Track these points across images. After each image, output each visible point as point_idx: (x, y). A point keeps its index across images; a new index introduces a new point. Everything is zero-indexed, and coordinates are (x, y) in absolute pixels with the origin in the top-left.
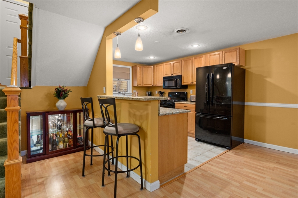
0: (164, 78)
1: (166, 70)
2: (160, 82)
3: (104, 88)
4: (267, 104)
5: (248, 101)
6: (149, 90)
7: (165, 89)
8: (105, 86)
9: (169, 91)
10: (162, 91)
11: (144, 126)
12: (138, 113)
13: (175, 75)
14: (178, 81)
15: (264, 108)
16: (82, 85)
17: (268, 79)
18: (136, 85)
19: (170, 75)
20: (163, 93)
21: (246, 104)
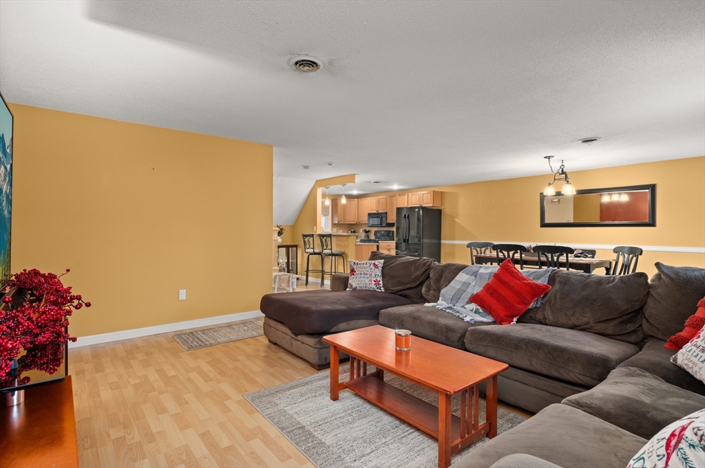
0: (369, 214)
1: (371, 205)
2: (365, 219)
3: (315, 227)
4: (456, 242)
5: (444, 239)
6: (352, 228)
7: (370, 227)
8: (316, 226)
9: (376, 229)
10: (368, 229)
11: (346, 252)
12: (342, 244)
13: (380, 211)
14: (384, 219)
15: (454, 245)
16: (290, 224)
17: (456, 220)
18: (337, 222)
19: (375, 212)
20: (369, 231)
21: (442, 242)
